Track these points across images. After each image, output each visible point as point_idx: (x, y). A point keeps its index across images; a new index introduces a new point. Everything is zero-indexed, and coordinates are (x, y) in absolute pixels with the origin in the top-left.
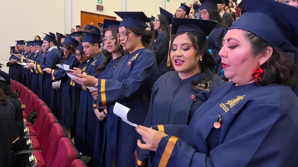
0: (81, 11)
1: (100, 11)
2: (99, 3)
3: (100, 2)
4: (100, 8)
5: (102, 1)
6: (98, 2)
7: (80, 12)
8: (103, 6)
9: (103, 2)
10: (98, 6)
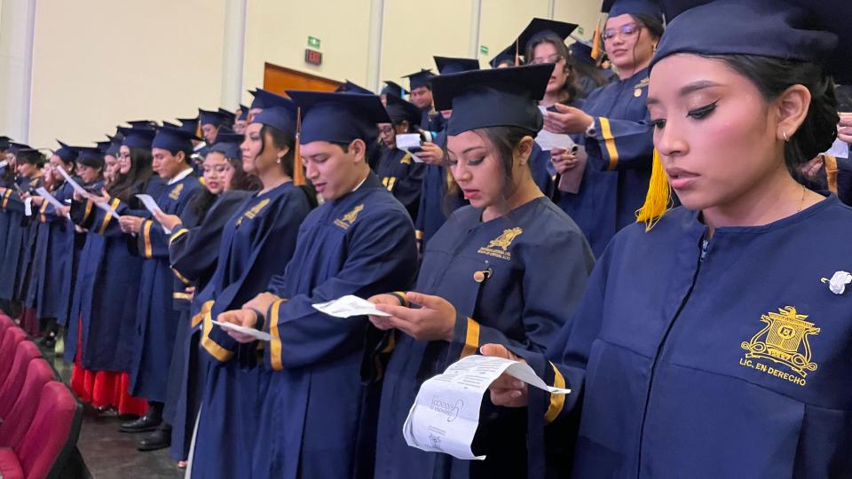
0: (266, 64)
1: (312, 66)
2: (312, 45)
3: (314, 42)
4: (313, 58)
5: (318, 41)
6: (309, 42)
7: (263, 66)
8: (321, 55)
9: (321, 44)
10: (308, 51)
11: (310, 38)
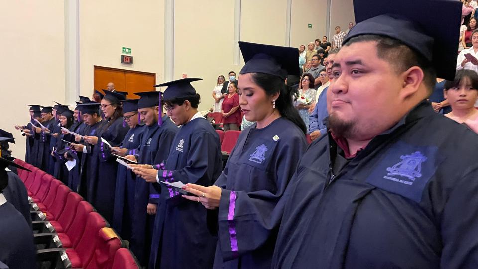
0: (94, 66)
1: (126, 65)
2: (127, 53)
3: (127, 50)
4: (127, 60)
5: (130, 49)
6: (123, 51)
7: (92, 68)
8: (132, 58)
9: (132, 51)
10: (123, 57)
11: (124, 48)
